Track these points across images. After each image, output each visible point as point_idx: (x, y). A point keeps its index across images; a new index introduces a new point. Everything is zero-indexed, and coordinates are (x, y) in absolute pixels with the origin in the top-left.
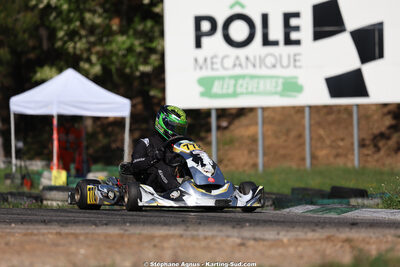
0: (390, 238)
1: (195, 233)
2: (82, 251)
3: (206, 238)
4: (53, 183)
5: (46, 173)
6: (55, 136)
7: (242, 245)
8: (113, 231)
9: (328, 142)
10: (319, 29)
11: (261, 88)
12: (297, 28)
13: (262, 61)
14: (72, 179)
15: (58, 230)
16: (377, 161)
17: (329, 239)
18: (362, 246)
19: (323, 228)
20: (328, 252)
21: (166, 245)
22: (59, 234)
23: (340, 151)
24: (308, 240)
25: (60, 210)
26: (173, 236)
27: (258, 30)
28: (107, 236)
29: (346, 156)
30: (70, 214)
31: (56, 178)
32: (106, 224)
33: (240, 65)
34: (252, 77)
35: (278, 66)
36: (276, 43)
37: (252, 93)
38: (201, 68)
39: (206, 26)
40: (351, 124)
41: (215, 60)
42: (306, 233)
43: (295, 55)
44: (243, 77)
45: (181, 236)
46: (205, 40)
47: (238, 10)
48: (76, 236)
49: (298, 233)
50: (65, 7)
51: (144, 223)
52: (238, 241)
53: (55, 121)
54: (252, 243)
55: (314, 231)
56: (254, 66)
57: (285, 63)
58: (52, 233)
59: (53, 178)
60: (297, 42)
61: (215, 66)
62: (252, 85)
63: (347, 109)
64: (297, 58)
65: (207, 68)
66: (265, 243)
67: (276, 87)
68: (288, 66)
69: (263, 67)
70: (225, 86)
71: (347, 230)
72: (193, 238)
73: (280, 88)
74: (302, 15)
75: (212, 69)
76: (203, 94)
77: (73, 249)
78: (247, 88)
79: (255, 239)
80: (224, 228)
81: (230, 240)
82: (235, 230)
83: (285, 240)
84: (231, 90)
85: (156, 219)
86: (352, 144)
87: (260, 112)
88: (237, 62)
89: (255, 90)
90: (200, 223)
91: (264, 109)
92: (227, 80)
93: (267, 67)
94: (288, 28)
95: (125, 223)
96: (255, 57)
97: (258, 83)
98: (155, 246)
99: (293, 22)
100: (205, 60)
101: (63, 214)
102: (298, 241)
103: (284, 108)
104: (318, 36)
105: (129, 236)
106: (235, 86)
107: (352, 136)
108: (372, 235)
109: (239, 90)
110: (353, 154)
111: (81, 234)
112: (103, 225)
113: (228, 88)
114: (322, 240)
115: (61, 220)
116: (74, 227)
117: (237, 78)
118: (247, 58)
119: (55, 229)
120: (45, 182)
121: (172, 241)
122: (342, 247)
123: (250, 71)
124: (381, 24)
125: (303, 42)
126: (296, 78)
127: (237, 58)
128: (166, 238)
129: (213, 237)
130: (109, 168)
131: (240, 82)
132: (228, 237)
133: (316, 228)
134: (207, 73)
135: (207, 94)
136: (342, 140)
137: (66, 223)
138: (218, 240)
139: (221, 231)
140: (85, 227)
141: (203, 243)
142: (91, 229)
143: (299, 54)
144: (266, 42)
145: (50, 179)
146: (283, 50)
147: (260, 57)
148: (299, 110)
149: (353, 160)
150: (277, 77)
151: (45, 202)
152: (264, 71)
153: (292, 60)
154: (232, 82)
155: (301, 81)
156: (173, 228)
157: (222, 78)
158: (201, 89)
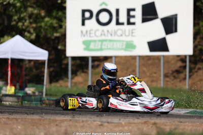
0: (177, 123)
1: (78, 119)
2: (19, 127)
3: (83, 121)
4: (7, 93)
5: (4, 88)
6: (9, 69)
7: (101, 125)
8: (36, 117)
9: (148, 74)
10: (145, 17)
11: (115, 46)
12: (134, 17)
13: (116, 33)
14: (17, 91)
15: (8, 117)
16: (173, 84)
17: (145, 123)
18: (162, 127)
19: (142, 117)
20: (145, 129)
21: (62, 125)
22: (8, 118)
23: (154, 79)
24: (135, 123)
25: (10, 106)
26: (66, 120)
27: (114, 17)
28: (32, 120)
29: (157, 81)
30: (15, 109)
31: (9, 90)
32: (33, 114)
33: (104, 35)
34: (110, 41)
35: (123, 35)
36: (123, 24)
37: (110, 49)
38: (84, 36)
39: (87, 15)
40: (160, 65)
41: (91, 32)
42: (134, 120)
43: (132, 30)
44: (106, 41)
45: (71, 120)
46: (87, 22)
47: (104, 7)
48: (17, 119)
49: (130, 120)
50: (18, 4)
51: (52, 114)
52: (100, 123)
53: (10, 62)
54: (106, 124)
55: (138, 118)
56: (111, 35)
57: (127, 34)
58: (4, 118)
59: (8, 90)
60: (134, 24)
61: (91, 35)
62: (110, 45)
63: (158, 58)
64: (133, 31)
65: (87, 36)
66: (113, 124)
67: (122, 46)
68: (129, 35)
69: (116, 36)
70: (97, 45)
71: (155, 118)
72: (76, 121)
73: (124, 47)
74: (136, 10)
75: (90, 36)
76: (85, 49)
77: (15, 126)
78: (107, 46)
79: (108, 123)
80: (92, 117)
81: (95, 123)
82: (98, 118)
83: (123, 123)
84: (99, 47)
85: (58, 112)
86: (160, 76)
87: (114, 59)
88: (103, 33)
89: (111, 48)
90: (80, 114)
91: (116, 57)
92: (97, 42)
93: (118, 36)
94: (129, 16)
95: (42, 113)
96: (112, 31)
97: (113, 44)
98: (57, 125)
99: (132, 13)
100: (87, 32)
101: (11, 108)
102: (130, 123)
103: (126, 57)
104: (144, 20)
105: (44, 120)
106: (101, 45)
107: (160, 71)
108: (167, 121)
109: (103, 47)
110: (160, 80)
111: (19, 119)
112: (31, 114)
113: (98, 46)
114: (142, 123)
115: (10, 112)
116: (16, 115)
117: (102, 41)
118: (108, 31)
119: (6, 116)
120: (3, 92)
121: (66, 123)
122: (152, 127)
123: (109, 38)
124: (176, 15)
125: (136, 24)
126: (132, 41)
127: (103, 31)
128: (63, 121)
129: (87, 121)
130: (37, 86)
131: (104, 43)
132: (94, 121)
133: (139, 117)
134: (87, 38)
135: (87, 49)
136: (155, 73)
137: (12, 113)
138: (89, 122)
139: (91, 118)
140: (22, 115)
141: (81, 124)
142: (25, 116)
143: (134, 30)
144: (118, 23)
145: (6, 91)
146: (126, 27)
147: (115, 31)
148: (134, 58)
149: (160, 84)
150: (123, 41)
151: (3, 102)
152: (116, 38)
153: (131, 32)
154: (100, 43)
155: (135, 43)
156: (66, 116)
157: (95, 41)
158: (84, 46)
